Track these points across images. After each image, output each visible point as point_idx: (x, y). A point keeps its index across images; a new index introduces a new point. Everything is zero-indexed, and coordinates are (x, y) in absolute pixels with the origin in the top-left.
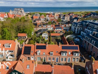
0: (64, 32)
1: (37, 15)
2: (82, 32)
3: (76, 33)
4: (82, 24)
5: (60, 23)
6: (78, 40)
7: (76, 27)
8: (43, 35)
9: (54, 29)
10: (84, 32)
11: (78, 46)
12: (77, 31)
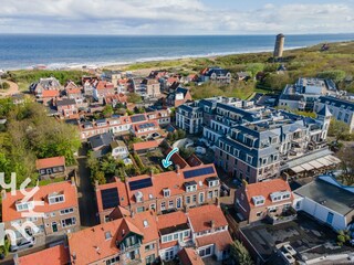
0: (166, 135)
1: (50, 83)
2: (205, 129)
3: (191, 131)
4: (202, 109)
5: (137, 106)
6: (203, 150)
7: (189, 117)
8: (114, 153)
9: (136, 130)
10: (209, 127)
11: (212, 165)
12: (194, 128)
